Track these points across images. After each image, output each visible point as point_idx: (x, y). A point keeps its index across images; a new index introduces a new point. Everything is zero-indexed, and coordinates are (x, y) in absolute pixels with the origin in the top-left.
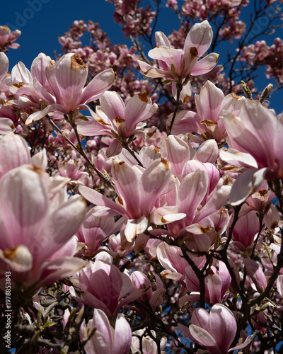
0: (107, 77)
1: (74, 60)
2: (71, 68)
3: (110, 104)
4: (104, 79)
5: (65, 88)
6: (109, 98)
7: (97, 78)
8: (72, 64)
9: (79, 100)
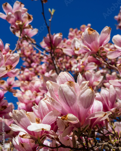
0: (106, 31)
1: (89, 30)
2: (89, 34)
3: (117, 41)
4: (105, 32)
5: (90, 44)
6: (116, 38)
7: (102, 33)
8: (89, 32)
9: (98, 46)
